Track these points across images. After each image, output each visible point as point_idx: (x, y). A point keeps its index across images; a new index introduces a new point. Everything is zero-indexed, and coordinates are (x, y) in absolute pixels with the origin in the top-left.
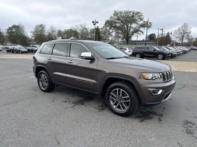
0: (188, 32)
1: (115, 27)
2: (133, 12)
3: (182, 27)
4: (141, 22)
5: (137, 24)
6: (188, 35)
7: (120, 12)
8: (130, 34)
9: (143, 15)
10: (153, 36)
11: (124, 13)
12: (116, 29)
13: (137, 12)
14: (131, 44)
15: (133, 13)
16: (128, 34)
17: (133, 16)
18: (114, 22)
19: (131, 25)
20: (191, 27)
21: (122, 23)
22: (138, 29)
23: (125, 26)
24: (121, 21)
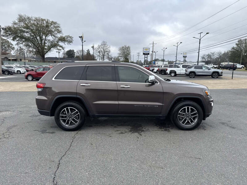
0: (108, 50)
1: (22, 37)
2: (47, 20)
3: (102, 45)
4: (59, 35)
5: (54, 36)
6: (108, 54)
7: (29, 18)
8: (46, 49)
9: (60, 26)
10: (72, 53)
11: (35, 20)
12: (24, 40)
13: (53, 22)
14: (49, 62)
15: (47, 22)
16: (43, 48)
17: (47, 26)
18: (20, 30)
19: (45, 38)
20: (110, 46)
21: (33, 33)
22: (56, 43)
23: (38, 38)
24: (32, 30)
